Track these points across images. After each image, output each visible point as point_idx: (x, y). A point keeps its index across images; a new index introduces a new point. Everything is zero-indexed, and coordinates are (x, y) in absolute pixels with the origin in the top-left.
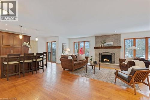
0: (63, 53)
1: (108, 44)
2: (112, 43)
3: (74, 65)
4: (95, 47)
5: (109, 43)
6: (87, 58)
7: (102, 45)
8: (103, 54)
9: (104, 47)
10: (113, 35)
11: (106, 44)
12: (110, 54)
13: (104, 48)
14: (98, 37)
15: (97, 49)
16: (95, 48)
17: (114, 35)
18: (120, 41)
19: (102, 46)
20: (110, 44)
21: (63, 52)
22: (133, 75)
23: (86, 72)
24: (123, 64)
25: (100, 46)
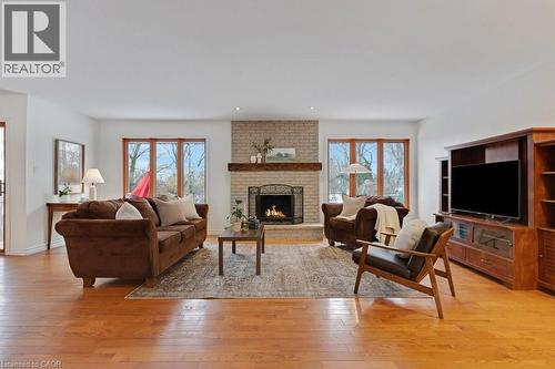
0: (62, 194)
1: (280, 155)
2: (292, 151)
3: (161, 251)
4: (230, 165)
5: (283, 151)
6: (202, 210)
7: (259, 156)
8: (264, 192)
9: (268, 165)
10: (295, 122)
11: (274, 152)
12: (287, 192)
13: (267, 170)
14: (240, 126)
15: (238, 173)
16: (232, 167)
17: (300, 122)
18: (316, 144)
19: (259, 162)
20: (287, 155)
21: (61, 188)
22: (430, 252)
23: (221, 273)
24: (338, 221)
25: (253, 160)
